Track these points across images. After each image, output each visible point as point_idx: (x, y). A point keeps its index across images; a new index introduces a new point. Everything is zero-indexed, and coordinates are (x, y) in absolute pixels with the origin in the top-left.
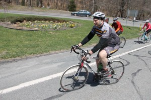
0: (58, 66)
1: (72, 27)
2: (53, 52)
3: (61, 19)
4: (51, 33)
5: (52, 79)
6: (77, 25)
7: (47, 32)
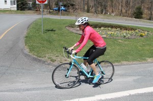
0: (134, 81)
1: (141, 36)
2: (125, 63)
3: (129, 26)
4: (120, 41)
5: (130, 95)
6: (148, 34)
7: (116, 40)
